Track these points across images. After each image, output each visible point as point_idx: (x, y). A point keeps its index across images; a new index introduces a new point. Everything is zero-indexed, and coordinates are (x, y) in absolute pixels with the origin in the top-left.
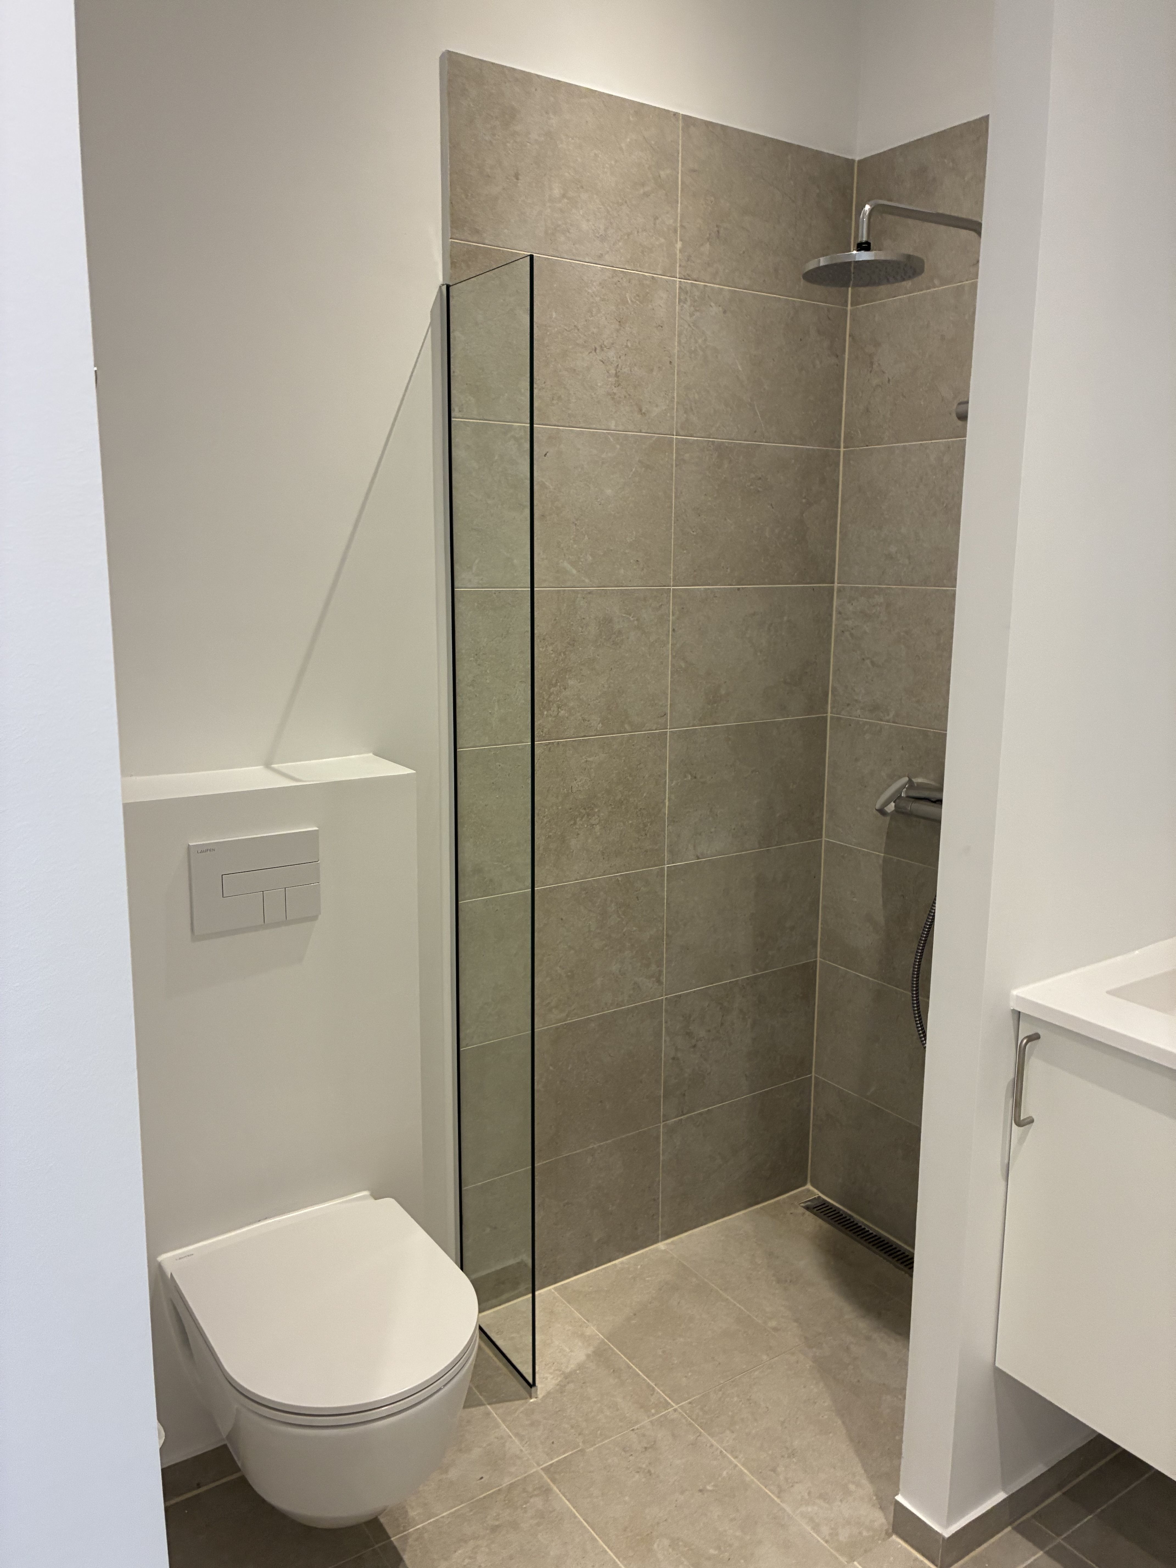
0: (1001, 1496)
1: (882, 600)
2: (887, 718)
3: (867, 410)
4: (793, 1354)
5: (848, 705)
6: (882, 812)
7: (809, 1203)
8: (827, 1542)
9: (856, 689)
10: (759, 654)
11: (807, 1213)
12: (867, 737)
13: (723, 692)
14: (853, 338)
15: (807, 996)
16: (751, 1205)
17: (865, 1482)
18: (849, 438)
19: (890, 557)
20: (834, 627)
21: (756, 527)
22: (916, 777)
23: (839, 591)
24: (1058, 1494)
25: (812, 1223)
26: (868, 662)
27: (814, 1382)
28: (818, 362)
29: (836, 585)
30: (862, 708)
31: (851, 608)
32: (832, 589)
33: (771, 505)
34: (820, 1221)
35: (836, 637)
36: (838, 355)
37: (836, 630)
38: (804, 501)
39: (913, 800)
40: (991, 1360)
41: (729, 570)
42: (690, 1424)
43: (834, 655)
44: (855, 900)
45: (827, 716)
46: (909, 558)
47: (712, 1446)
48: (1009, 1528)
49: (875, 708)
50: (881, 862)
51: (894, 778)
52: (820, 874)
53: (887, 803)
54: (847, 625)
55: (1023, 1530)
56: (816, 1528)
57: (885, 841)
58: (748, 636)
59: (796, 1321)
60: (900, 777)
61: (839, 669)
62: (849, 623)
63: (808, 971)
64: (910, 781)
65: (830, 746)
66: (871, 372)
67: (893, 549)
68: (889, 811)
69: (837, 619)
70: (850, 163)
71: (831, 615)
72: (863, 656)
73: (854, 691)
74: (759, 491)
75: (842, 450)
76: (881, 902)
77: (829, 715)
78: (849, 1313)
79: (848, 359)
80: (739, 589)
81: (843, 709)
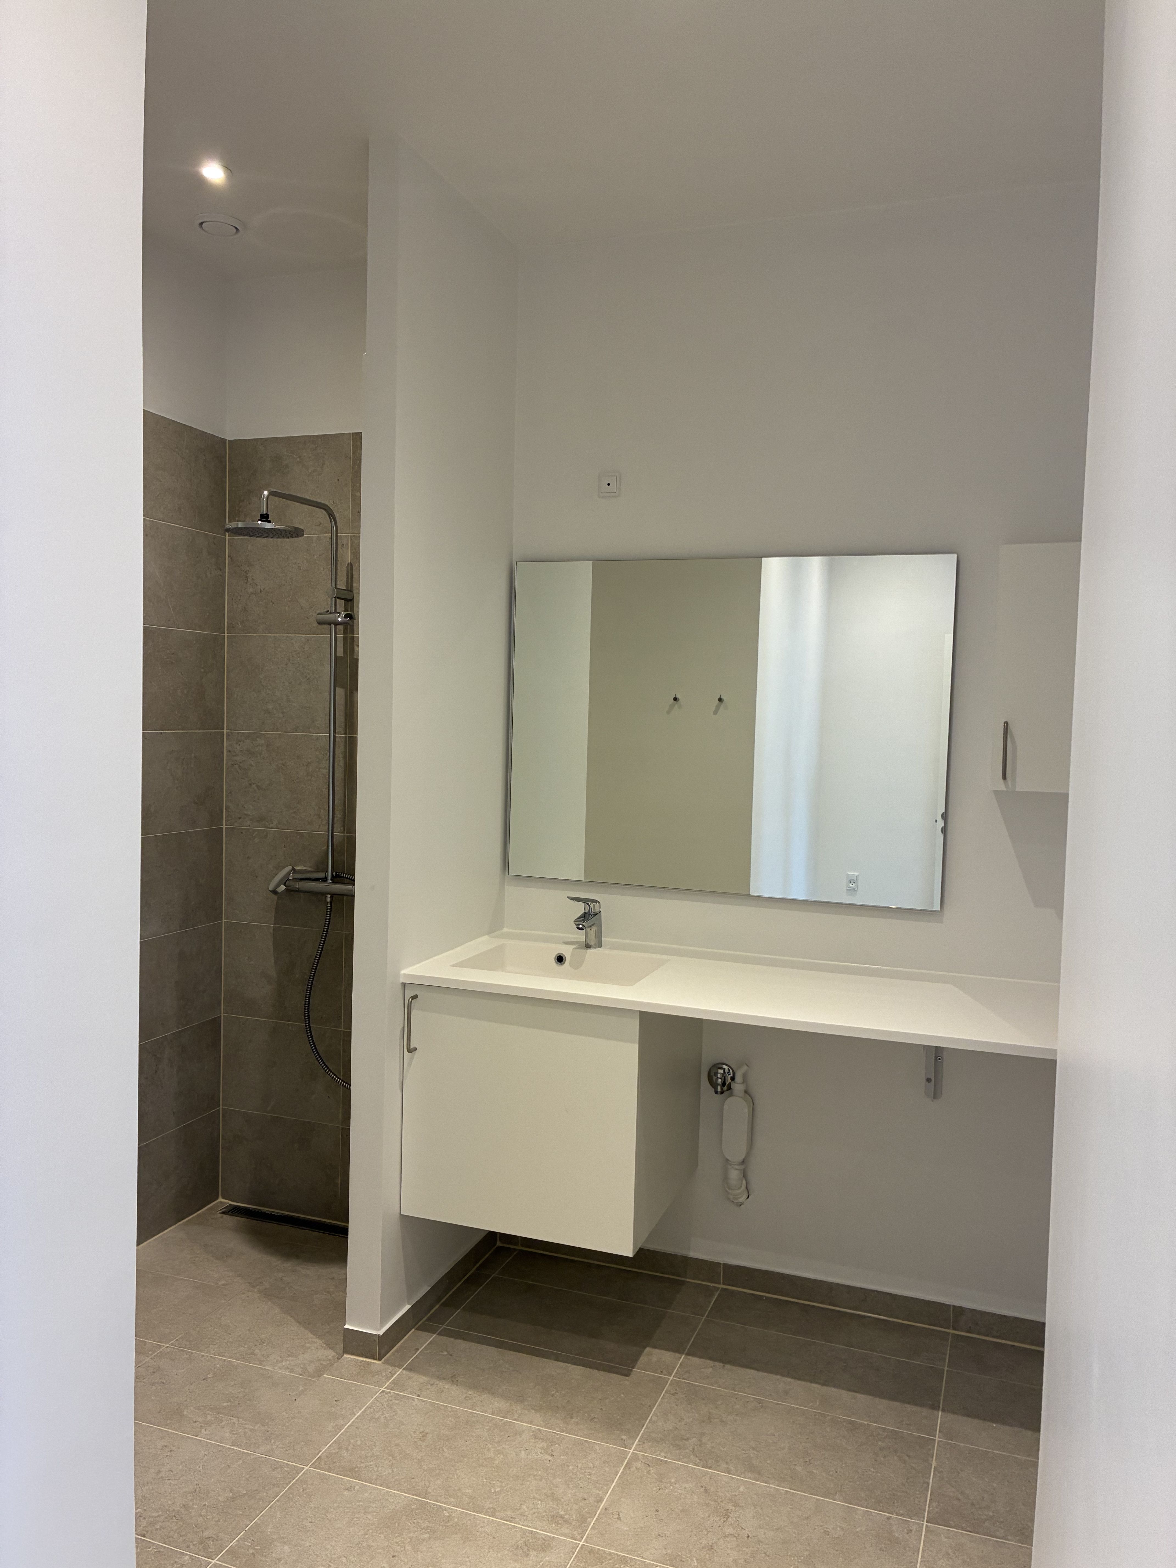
0: (408, 1307)
1: (263, 742)
2: (271, 825)
3: (245, 609)
4: (244, 1293)
5: (240, 818)
6: (274, 892)
7: (224, 1210)
8: (301, 1375)
9: (245, 806)
10: (176, 781)
11: (225, 1216)
12: (257, 840)
13: (152, 810)
14: (231, 558)
15: (216, 1044)
16: (180, 1221)
17: (316, 1340)
18: (231, 627)
19: (268, 712)
20: (225, 762)
21: (172, 688)
22: (297, 866)
23: (228, 734)
24: (437, 1306)
25: (230, 1220)
26: (254, 786)
27: (264, 1303)
28: (208, 574)
29: (225, 731)
30: (251, 820)
31: (238, 748)
32: (223, 734)
33: (181, 673)
34: (236, 1218)
35: (227, 769)
36: (221, 569)
37: (227, 763)
38: (202, 670)
39: (299, 880)
40: (398, 1211)
41: (154, 720)
42: (182, 1350)
43: (226, 782)
44: (252, 962)
45: (223, 827)
46: (283, 713)
47: (203, 1356)
48: (413, 1330)
49: (261, 819)
50: (272, 931)
51: (279, 868)
52: (222, 948)
53: (278, 886)
54: (236, 760)
55: (422, 1328)
56: (292, 1371)
57: (273, 915)
58: (168, 768)
59: (239, 1275)
60: (284, 867)
61: (230, 793)
62: (238, 758)
63: (216, 1022)
64: (293, 869)
65: (226, 851)
66: (246, 583)
67: (270, 706)
68: (280, 892)
69: (227, 756)
70: (223, 441)
71: (223, 753)
72: (250, 782)
73: (244, 808)
74: (172, 663)
75: (226, 634)
76: (273, 961)
77: (224, 826)
78: (276, 1262)
79: (228, 572)
80: (161, 733)
81: (236, 821)
